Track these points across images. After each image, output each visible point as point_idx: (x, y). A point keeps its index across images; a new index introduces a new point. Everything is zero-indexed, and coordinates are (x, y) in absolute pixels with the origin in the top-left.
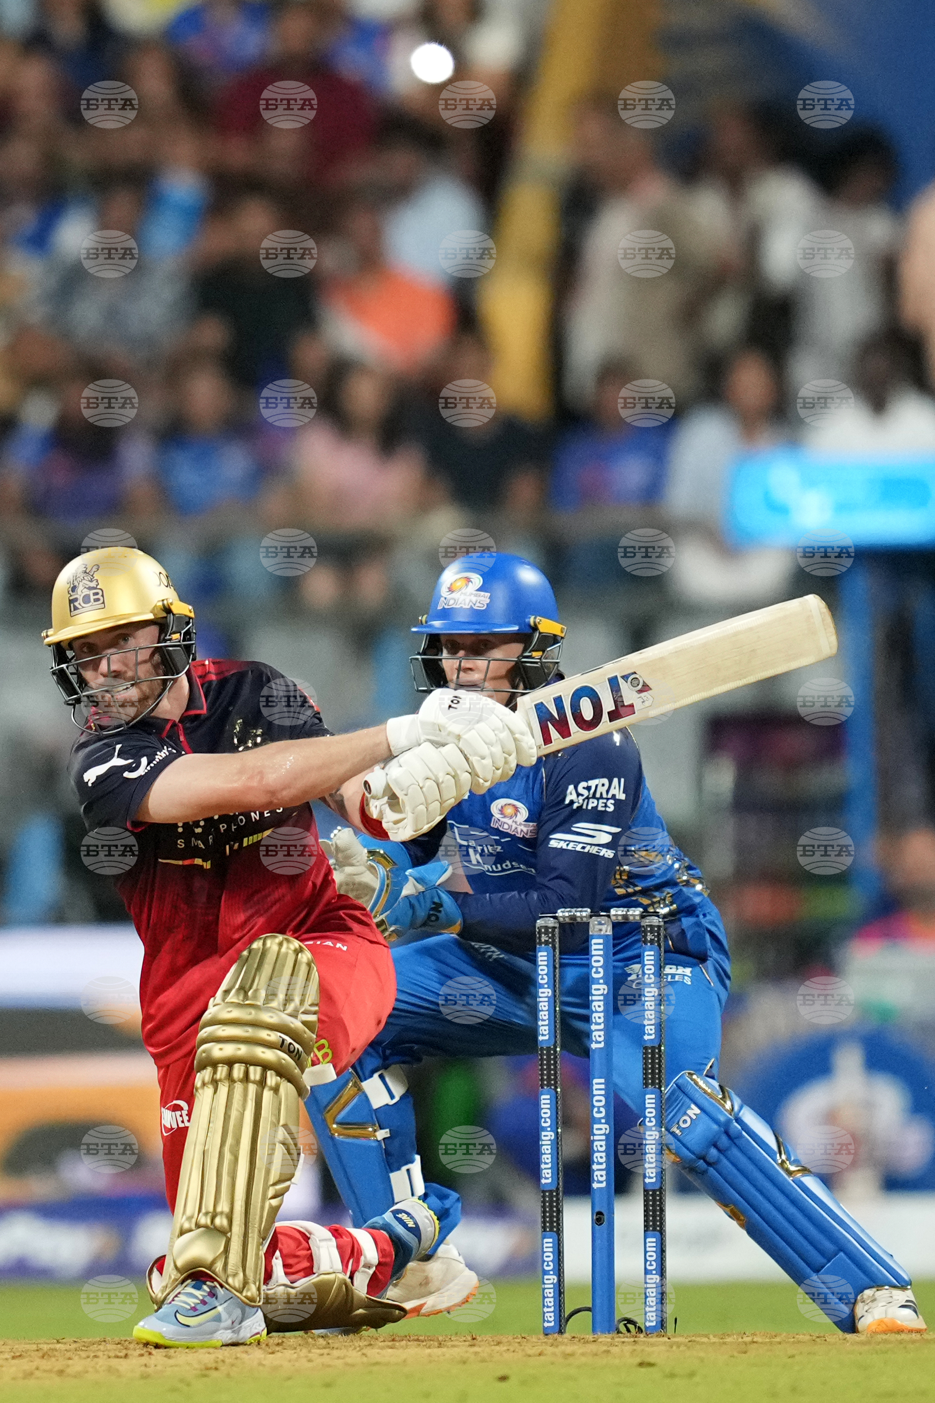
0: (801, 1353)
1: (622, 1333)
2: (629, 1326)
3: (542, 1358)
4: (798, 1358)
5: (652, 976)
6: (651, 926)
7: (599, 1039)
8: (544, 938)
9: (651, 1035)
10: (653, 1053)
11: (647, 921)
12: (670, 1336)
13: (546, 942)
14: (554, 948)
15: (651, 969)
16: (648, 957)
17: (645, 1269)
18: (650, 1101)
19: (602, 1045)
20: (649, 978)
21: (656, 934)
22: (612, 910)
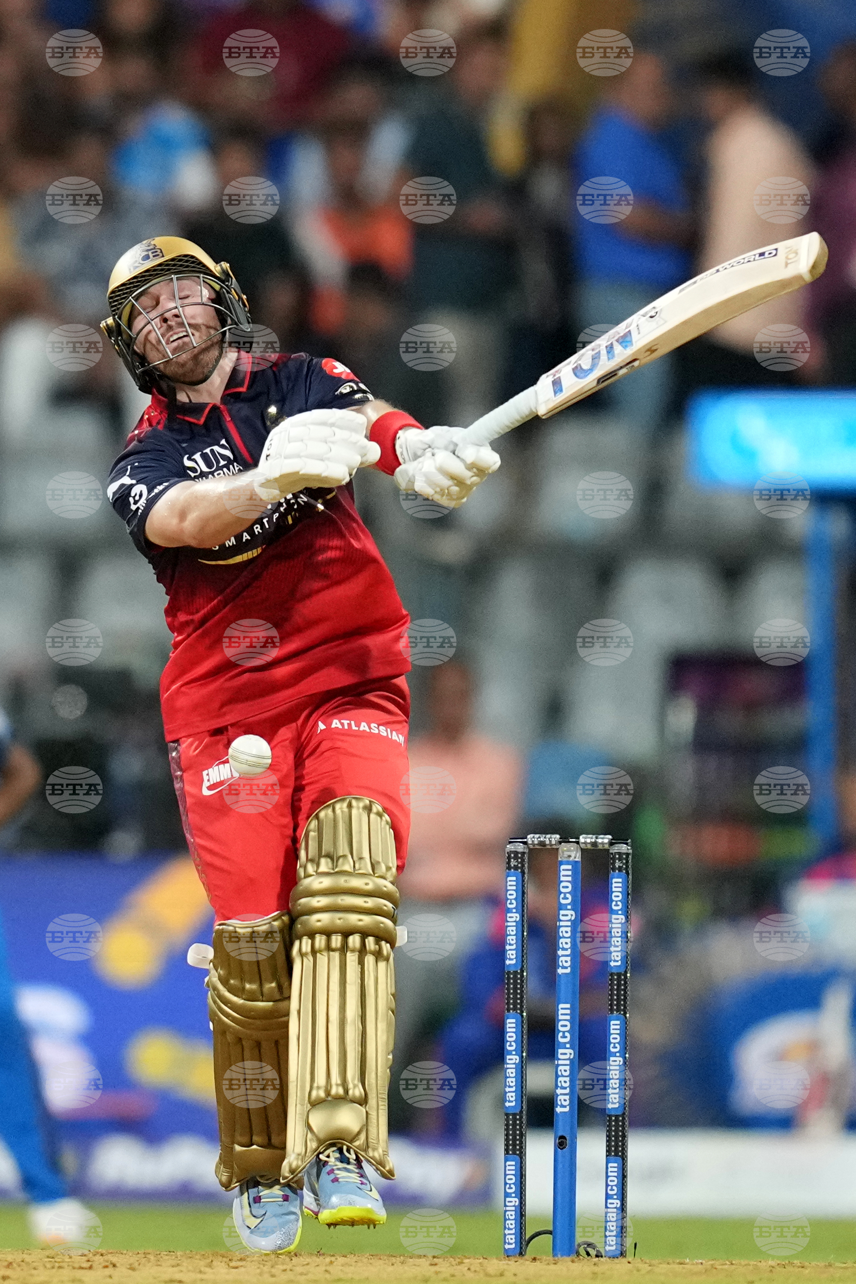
5: (619, 903)
6: (619, 854)
7: (565, 965)
8: (513, 863)
9: (618, 961)
10: (619, 980)
11: (616, 849)
12: (630, 1260)
13: (516, 868)
14: (523, 873)
15: (618, 896)
16: (617, 885)
17: (607, 1194)
18: (615, 1026)
19: (568, 971)
20: (617, 905)
21: (624, 861)
22: (581, 837)
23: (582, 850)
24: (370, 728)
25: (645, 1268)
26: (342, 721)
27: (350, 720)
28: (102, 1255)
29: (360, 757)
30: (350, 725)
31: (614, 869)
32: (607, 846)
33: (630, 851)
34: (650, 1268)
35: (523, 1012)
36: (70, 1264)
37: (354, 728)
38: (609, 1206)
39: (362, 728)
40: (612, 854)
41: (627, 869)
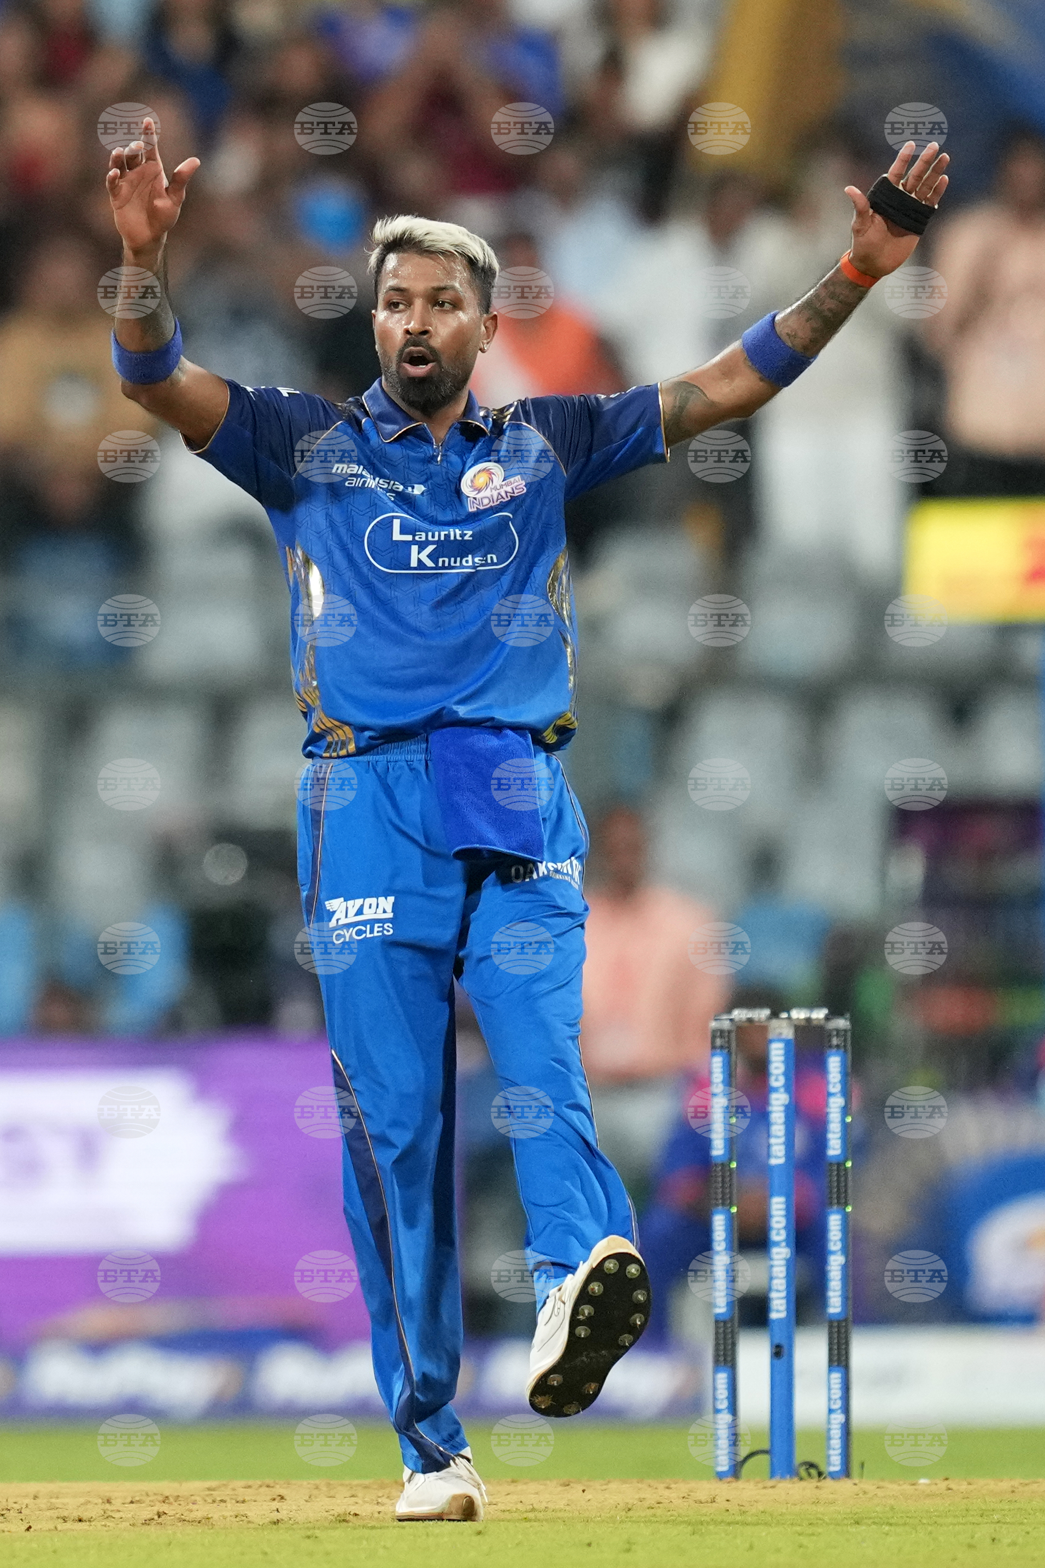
1: (800, 1476)
2: (810, 1470)
6: (836, 1030)
8: (718, 1042)
9: (836, 1149)
10: (837, 1170)
11: (832, 1024)
12: (857, 1481)
13: (722, 1047)
14: (730, 1053)
15: (835, 1077)
16: (834, 1064)
17: (829, 1408)
18: (834, 1222)
19: (781, 1161)
21: (841, 1038)
22: (792, 1012)
23: (794, 1026)
25: (872, 1490)
28: (268, 1486)
31: (830, 1047)
33: (849, 1026)
34: (877, 1490)
36: (234, 1497)
38: (832, 1421)
40: (827, 1030)
41: (845, 1046)
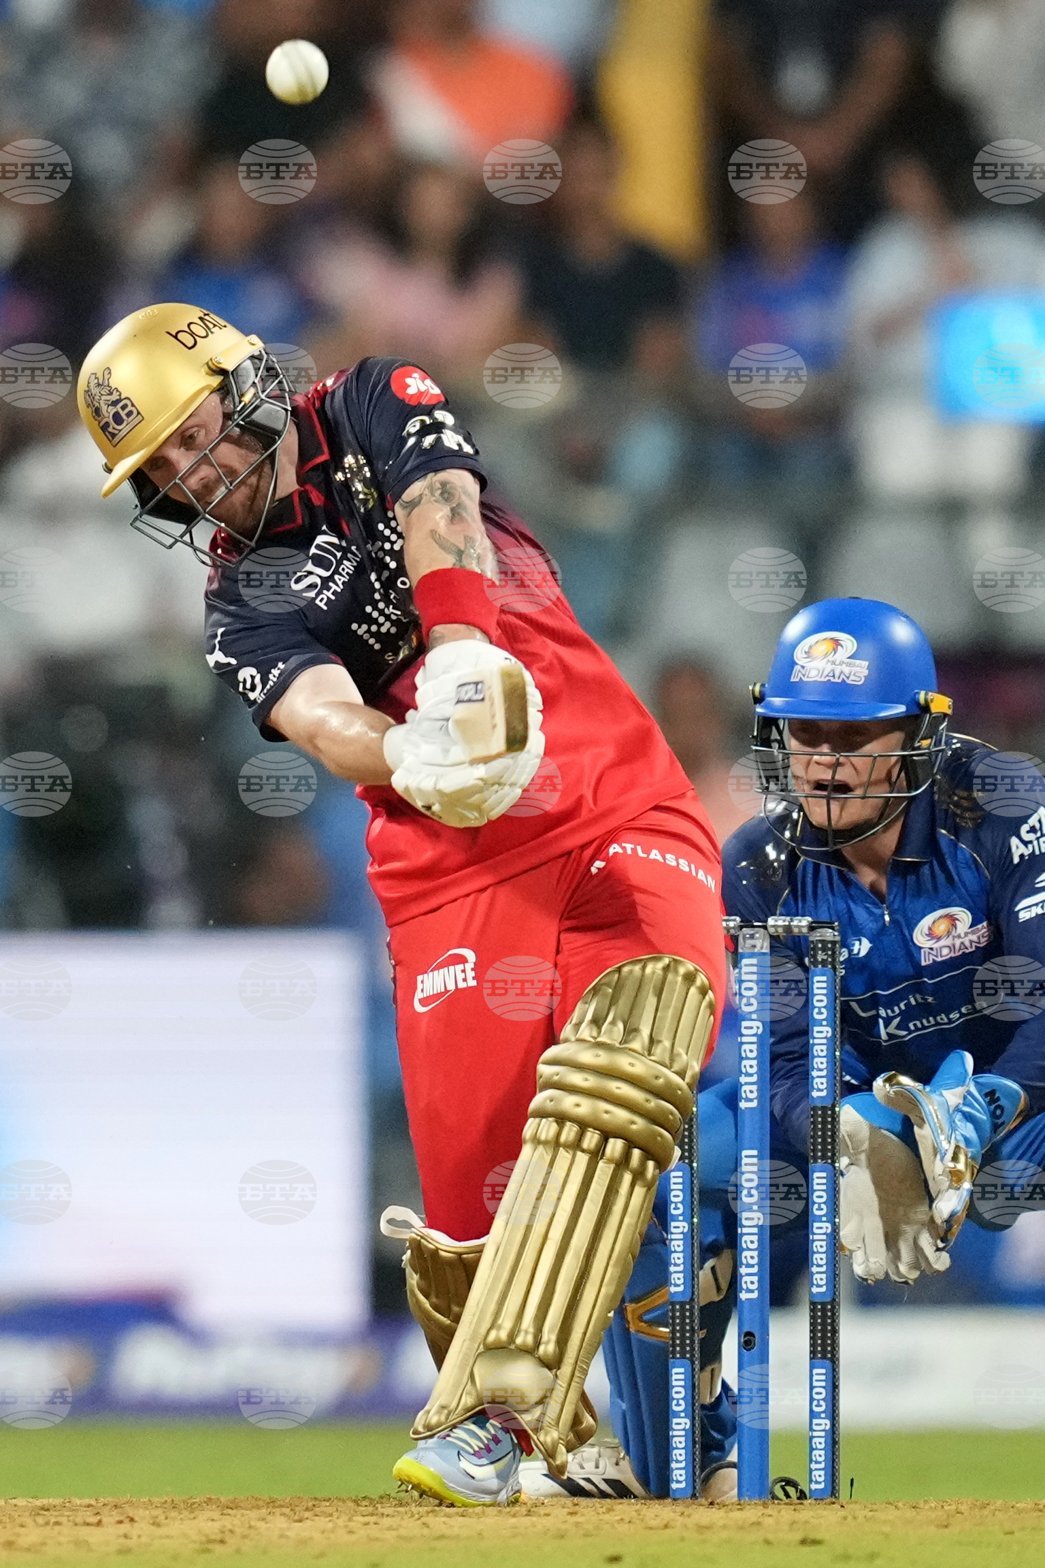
0: (1023, 1529)
1: (778, 1498)
2: (788, 1488)
3: (668, 1531)
4: (1017, 1534)
5: (823, 1010)
6: (823, 942)
7: (750, 1096)
9: (822, 1090)
10: (824, 1116)
11: (816, 936)
12: (844, 1503)
15: (822, 1001)
16: (820, 985)
17: (811, 1411)
18: (819, 1180)
19: (754, 1104)
20: (820, 1013)
21: (830, 953)
22: (770, 919)
23: (771, 937)
24: (664, 858)
25: (861, 1513)
26: (624, 845)
27: (636, 844)
29: (659, 897)
30: (634, 850)
32: (805, 930)
33: (838, 938)
34: (871, 1513)
35: (692, 1162)
36: (72, 1519)
37: (641, 854)
38: (815, 1427)
39: (652, 856)
40: (812, 942)
41: (833, 963)
